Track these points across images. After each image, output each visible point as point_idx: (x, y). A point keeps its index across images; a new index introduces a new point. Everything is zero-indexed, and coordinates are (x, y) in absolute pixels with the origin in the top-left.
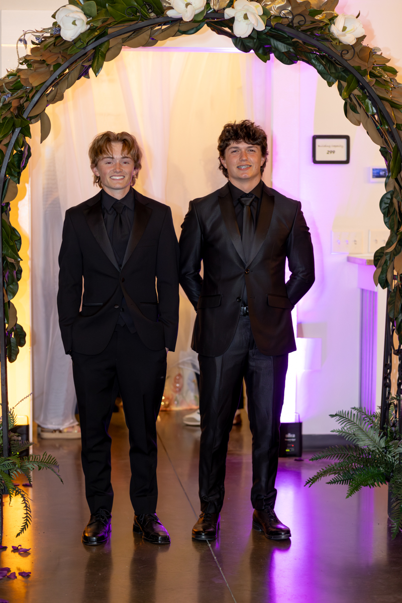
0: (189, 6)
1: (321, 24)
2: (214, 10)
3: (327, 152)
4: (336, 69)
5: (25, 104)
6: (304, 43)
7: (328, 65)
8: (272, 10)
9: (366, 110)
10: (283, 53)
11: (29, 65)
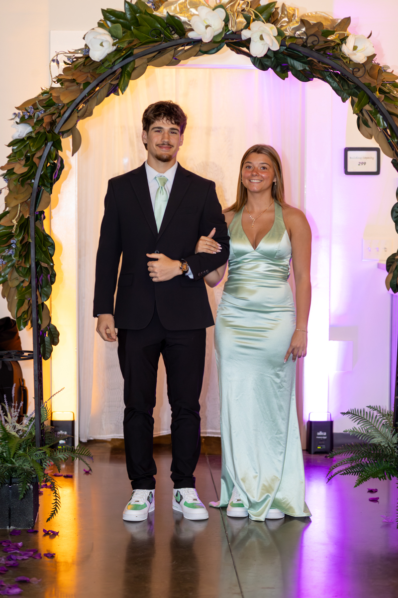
0: (209, 28)
1: (333, 44)
2: (233, 32)
3: (358, 163)
4: (348, 85)
5: (57, 120)
6: (319, 62)
7: (342, 82)
8: (287, 31)
9: (378, 124)
10: (299, 71)
11: (62, 84)
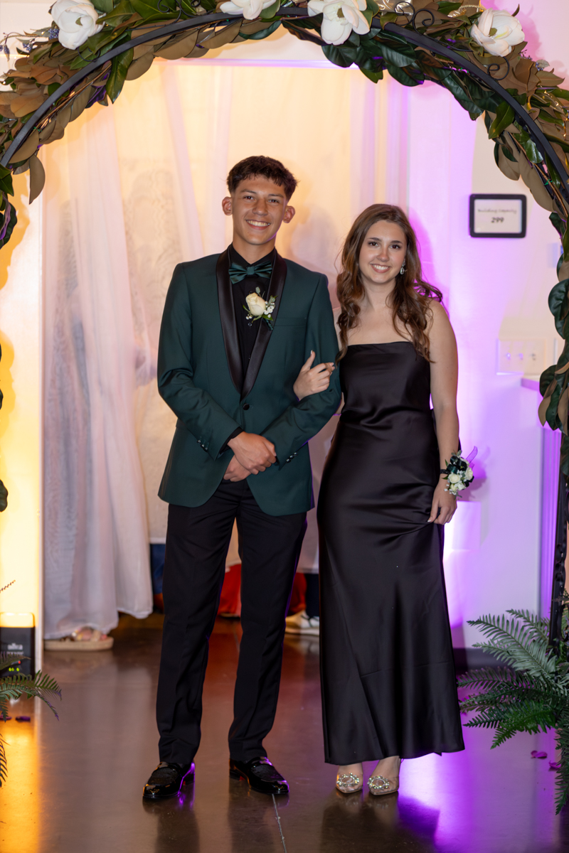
1: (456, 26)
2: (293, 3)
3: (492, 220)
4: (481, 92)
5: (5, 144)
6: (434, 54)
7: (470, 87)
8: (382, 3)
9: (528, 157)
10: (402, 68)
11: (13, 86)
